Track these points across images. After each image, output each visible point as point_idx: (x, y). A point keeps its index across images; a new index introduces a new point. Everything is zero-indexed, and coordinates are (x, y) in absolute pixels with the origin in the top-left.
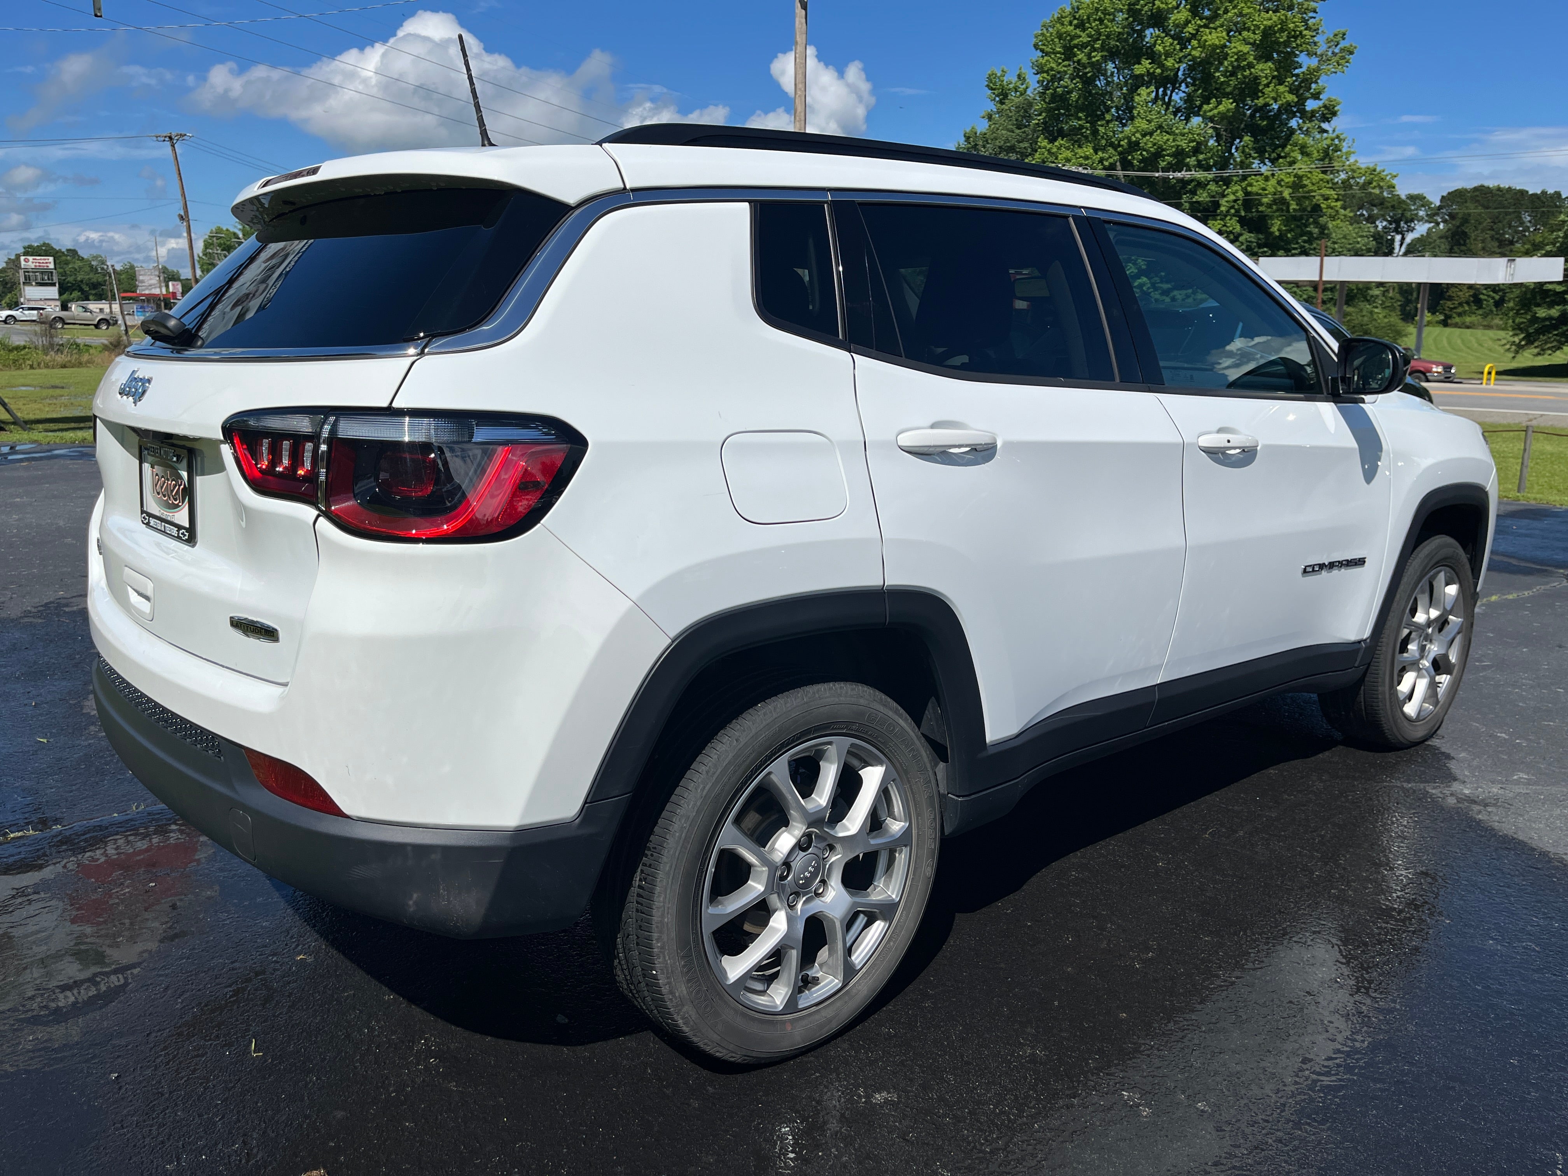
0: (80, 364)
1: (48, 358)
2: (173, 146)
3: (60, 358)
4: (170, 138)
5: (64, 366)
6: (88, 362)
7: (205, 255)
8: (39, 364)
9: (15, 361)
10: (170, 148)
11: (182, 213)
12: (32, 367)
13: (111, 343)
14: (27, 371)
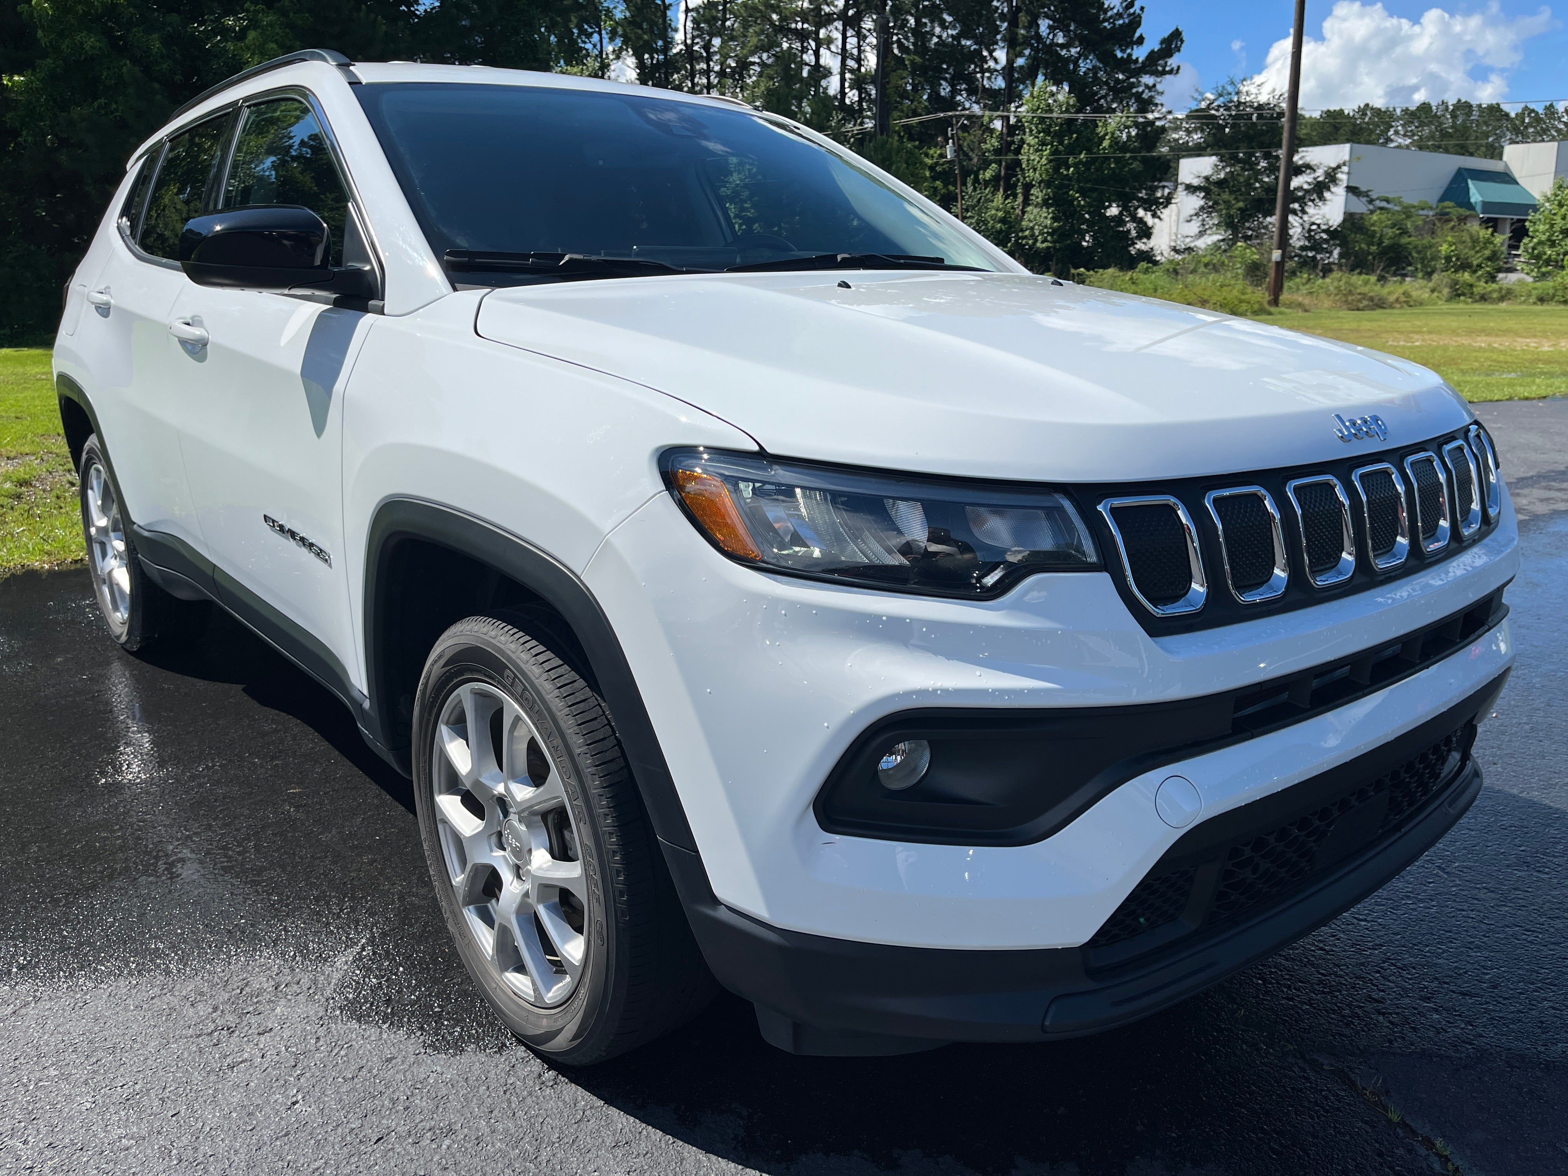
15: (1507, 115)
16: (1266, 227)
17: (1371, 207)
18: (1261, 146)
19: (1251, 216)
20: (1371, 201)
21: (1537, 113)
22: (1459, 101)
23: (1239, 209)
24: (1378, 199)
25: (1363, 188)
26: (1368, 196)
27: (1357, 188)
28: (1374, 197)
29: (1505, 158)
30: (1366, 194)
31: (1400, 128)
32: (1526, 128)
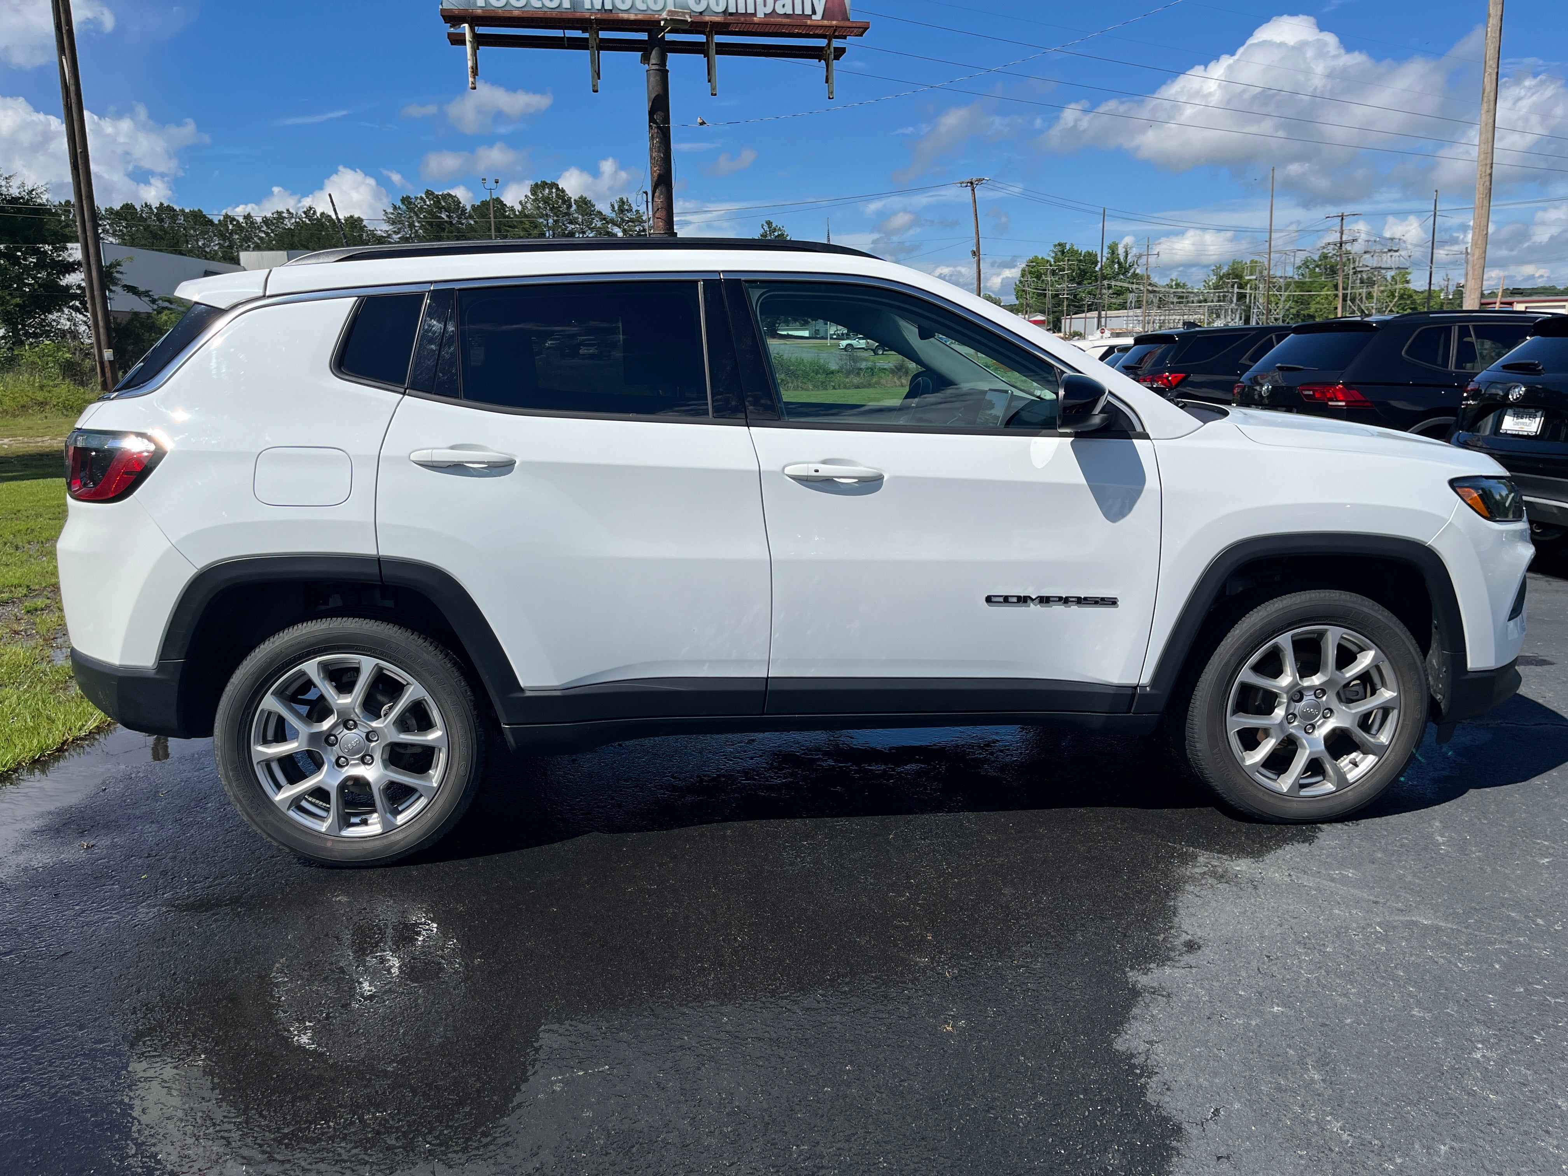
0: (869, 385)
1: (847, 380)
2: (973, 190)
3: (856, 380)
4: (972, 183)
5: (857, 387)
6: (876, 383)
7: (1021, 282)
8: (839, 386)
9: (822, 383)
10: (970, 192)
11: (975, 249)
12: (834, 388)
13: (896, 367)
14: (831, 391)
15: (211, 222)
16: (50, 325)
17: (155, 307)
18: (26, 240)
19: (29, 312)
20: (154, 301)
21: (238, 221)
22: (161, 204)
23: (17, 305)
24: (160, 299)
25: (142, 289)
26: (149, 296)
27: (135, 288)
28: (156, 297)
29: (242, 264)
30: (146, 294)
31: (108, 227)
32: (231, 234)
